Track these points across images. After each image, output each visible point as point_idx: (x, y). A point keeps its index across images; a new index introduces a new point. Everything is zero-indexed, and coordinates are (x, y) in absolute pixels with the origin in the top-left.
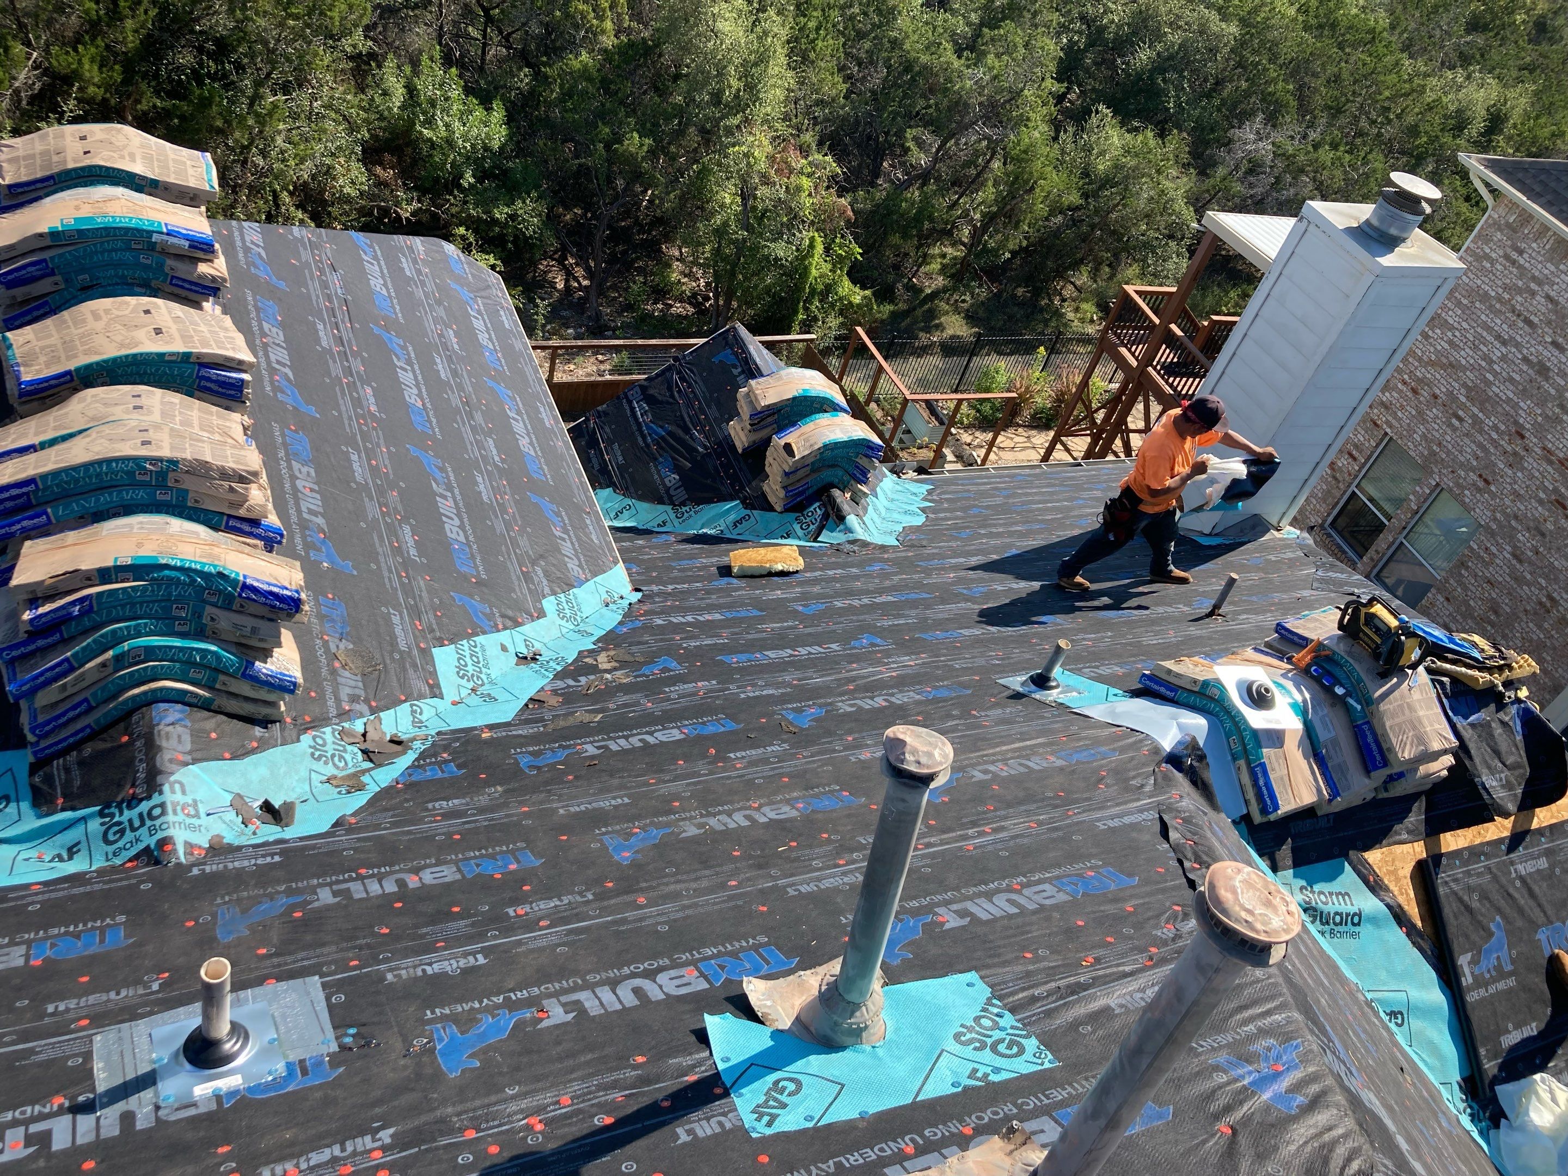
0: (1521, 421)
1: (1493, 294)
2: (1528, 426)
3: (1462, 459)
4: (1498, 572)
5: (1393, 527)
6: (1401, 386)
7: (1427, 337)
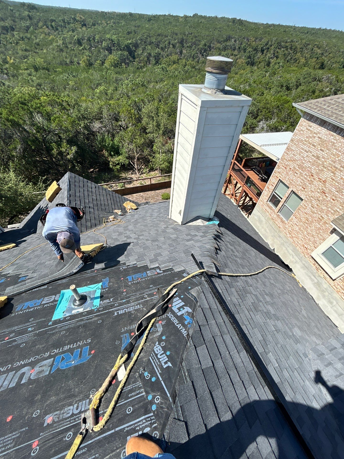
0: (312, 172)
1: (303, 140)
2: (314, 173)
3: (298, 183)
4: (308, 211)
5: (282, 201)
6: (282, 167)
7: (288, 154)
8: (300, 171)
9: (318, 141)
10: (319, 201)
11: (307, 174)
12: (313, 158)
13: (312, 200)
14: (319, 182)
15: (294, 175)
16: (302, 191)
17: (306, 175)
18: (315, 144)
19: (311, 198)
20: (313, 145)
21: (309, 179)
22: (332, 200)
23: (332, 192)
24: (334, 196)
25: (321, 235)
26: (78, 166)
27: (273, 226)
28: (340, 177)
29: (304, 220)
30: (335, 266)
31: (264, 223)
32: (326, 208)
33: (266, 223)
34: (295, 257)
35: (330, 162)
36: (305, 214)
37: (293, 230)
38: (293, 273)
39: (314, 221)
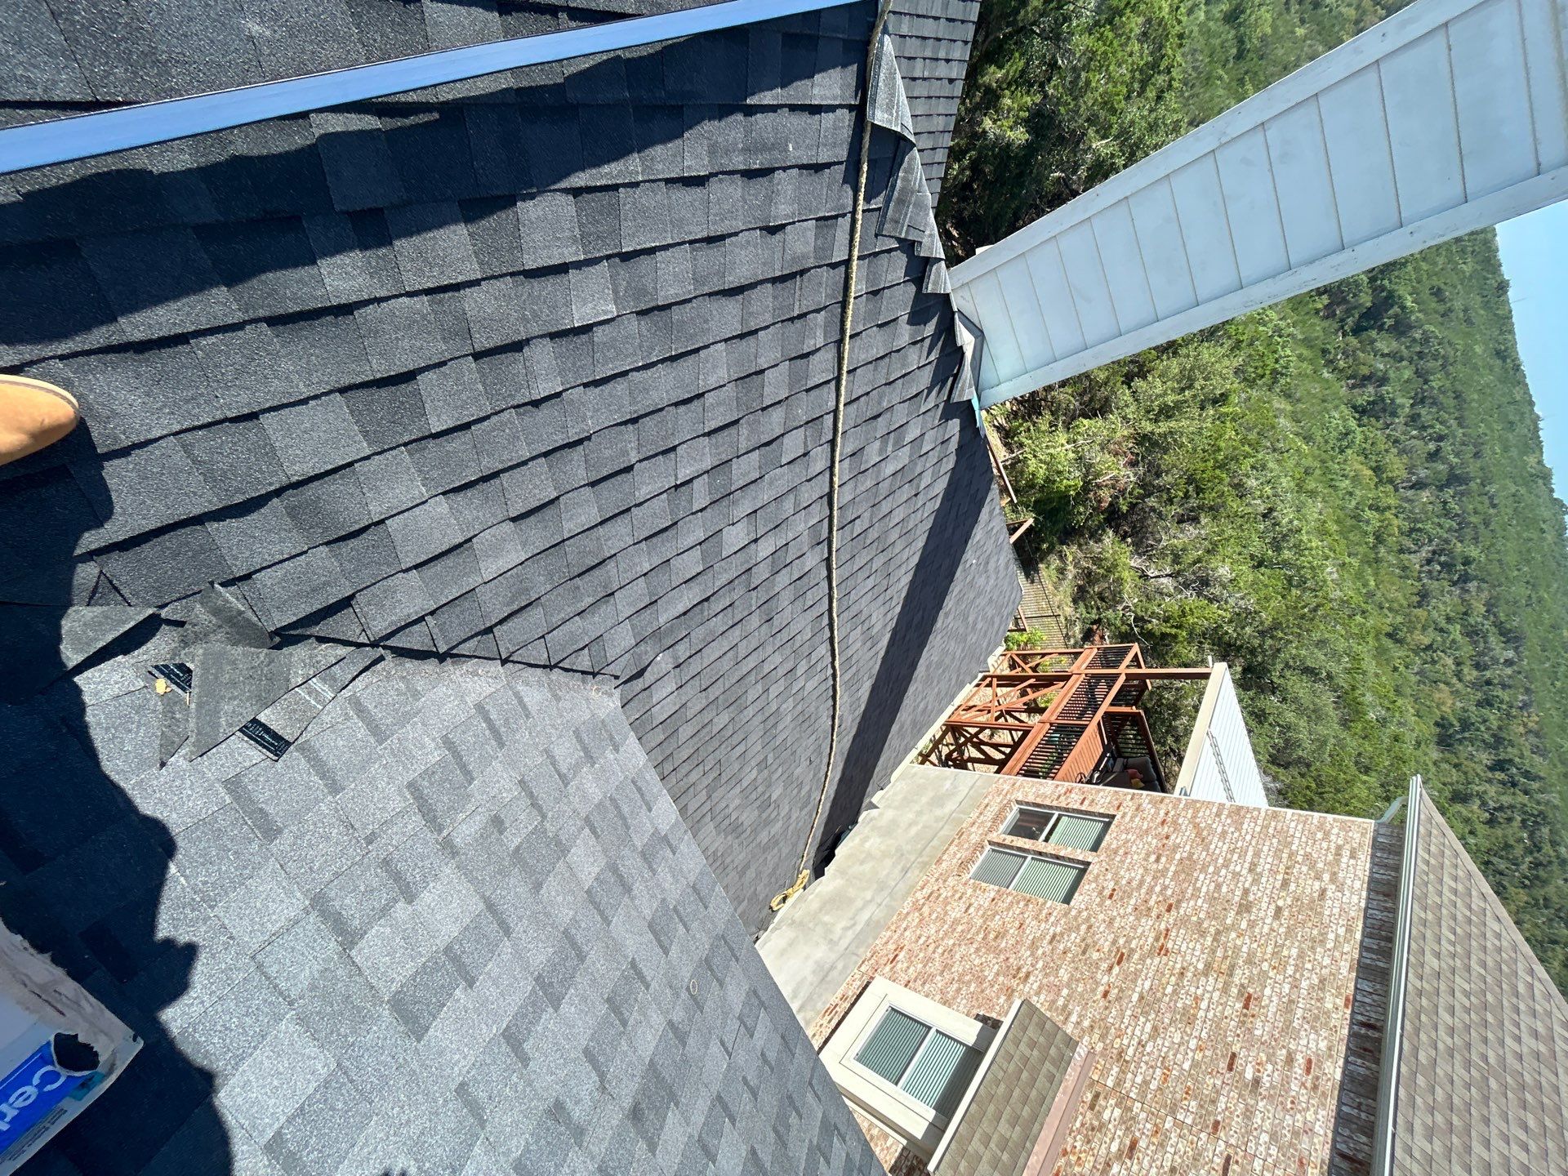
0: (1184, 905)
1: (1294, 847)
2: (1182, 912)
3: (1122, 873)
4: (1033, 929)
5: (1039, 845)
6: (1162, 813)
7: (1218, 815)
8: (1173, 868)
9: (1308, 891)
10: (1084, 953)
11: (1169, 892)
12: (1238, 893)
13: (1078, 928)
14: (1153, 935)
15: (1148, 855)
16: (1100, 893)
17: (1165, 888)
18: (1292, 887)
19: (1084, 927)
20: (1285, 884)
21: (1152, 903)
22: (1101, 989)
23: (1134, 981)
24: (1121, 990)
25: (958, 990)
26: (962, 170)
27: (935, 842)
28: (1199, 992)
29: (995, 924)
30: (861, 1058)
31: (939, 812)
32: (1065, 978)
33: (937, 820)
34: (850, 935)
35: (1245, 949)
36: (1017, 924)
37: (946, 903)
38: (810, 883)
39: (1002, 957)
